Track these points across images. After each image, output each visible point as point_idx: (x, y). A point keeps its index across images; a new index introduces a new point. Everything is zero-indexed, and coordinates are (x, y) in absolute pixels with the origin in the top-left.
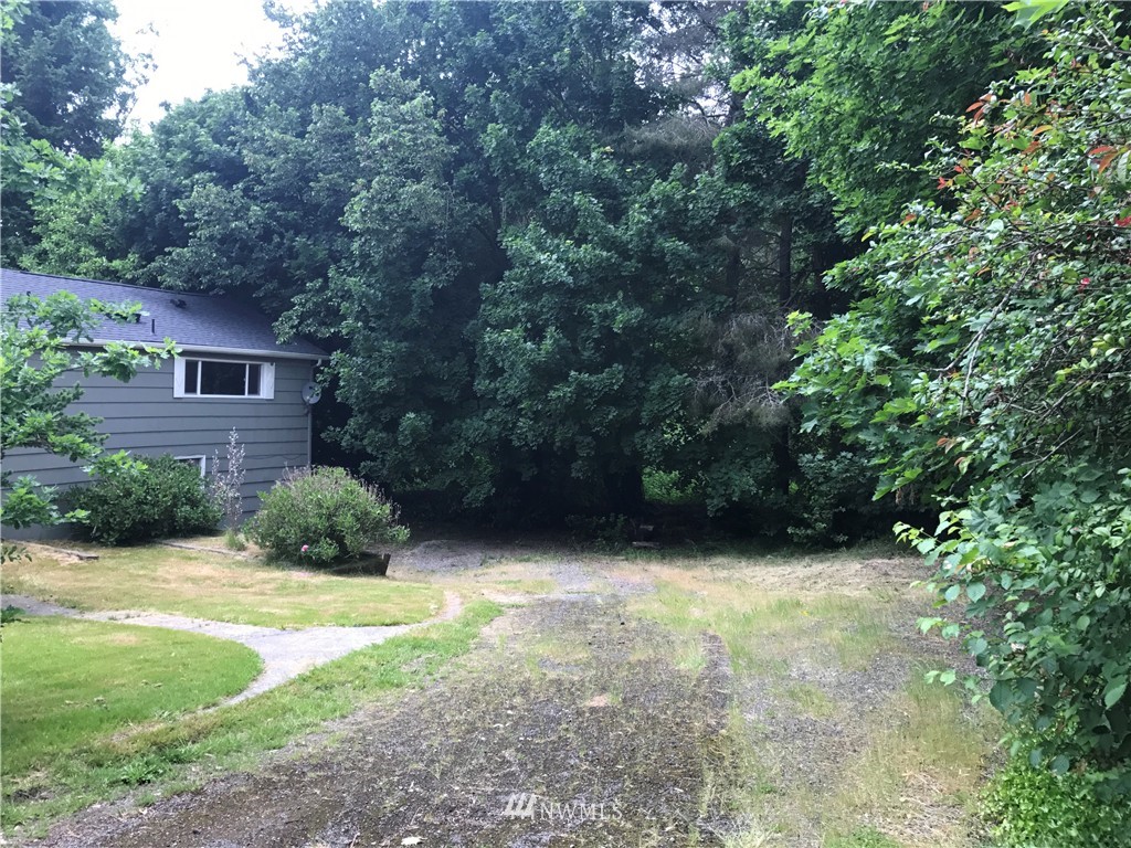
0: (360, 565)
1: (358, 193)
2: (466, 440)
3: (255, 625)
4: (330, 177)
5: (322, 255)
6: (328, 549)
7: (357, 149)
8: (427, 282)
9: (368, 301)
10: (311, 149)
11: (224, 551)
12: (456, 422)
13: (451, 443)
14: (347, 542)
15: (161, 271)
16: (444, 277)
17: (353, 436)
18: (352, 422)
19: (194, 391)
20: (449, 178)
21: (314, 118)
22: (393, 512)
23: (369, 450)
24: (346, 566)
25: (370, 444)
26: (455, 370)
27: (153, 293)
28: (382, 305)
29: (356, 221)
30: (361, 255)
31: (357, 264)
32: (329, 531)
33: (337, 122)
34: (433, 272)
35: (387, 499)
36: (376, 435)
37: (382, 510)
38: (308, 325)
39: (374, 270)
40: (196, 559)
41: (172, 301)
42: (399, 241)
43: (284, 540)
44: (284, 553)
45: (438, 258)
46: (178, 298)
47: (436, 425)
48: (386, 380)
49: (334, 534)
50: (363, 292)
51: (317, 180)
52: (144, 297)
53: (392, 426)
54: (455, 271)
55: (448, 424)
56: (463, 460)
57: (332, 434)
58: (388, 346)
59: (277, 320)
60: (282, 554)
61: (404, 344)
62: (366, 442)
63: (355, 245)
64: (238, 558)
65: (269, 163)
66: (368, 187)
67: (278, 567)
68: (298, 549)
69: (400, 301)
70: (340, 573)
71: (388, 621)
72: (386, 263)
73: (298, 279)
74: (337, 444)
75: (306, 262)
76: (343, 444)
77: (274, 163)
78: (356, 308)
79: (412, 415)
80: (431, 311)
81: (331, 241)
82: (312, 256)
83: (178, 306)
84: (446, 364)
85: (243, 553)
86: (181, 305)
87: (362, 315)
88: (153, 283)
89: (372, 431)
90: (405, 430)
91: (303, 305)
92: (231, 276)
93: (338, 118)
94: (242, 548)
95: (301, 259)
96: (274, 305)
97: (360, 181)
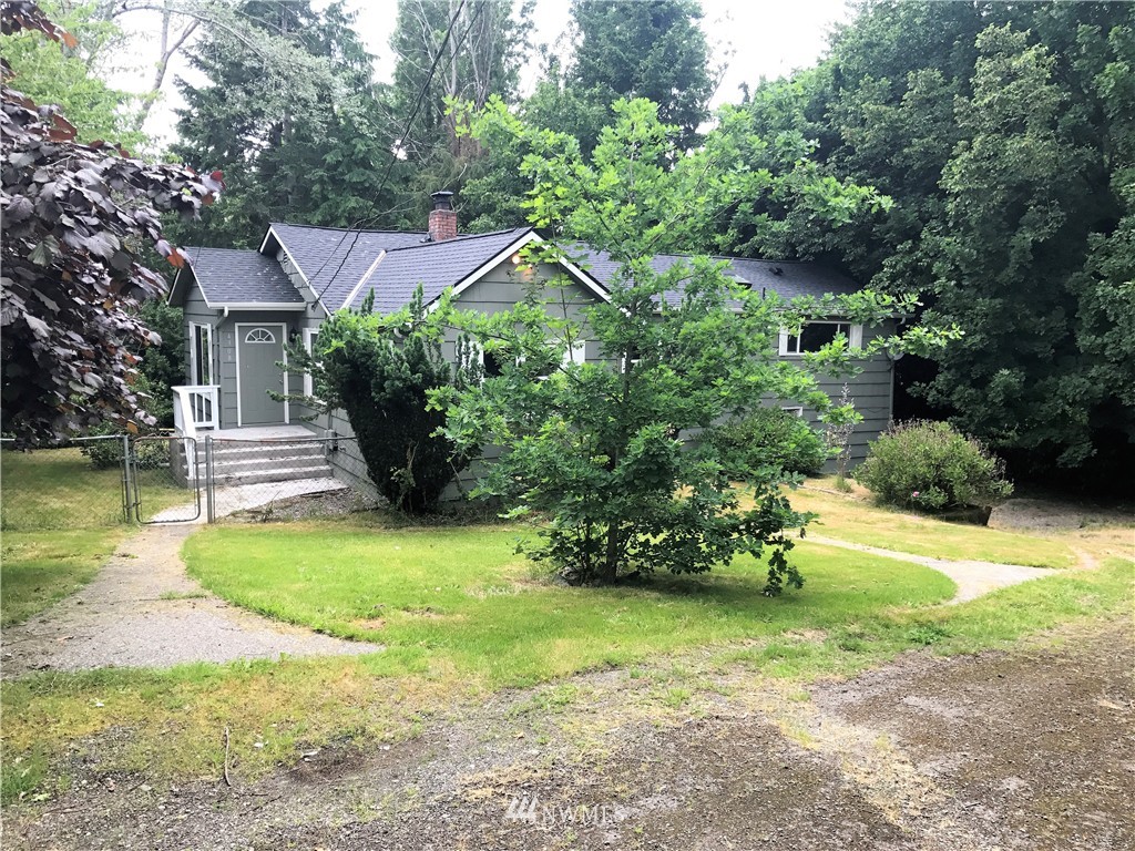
0: (966, 513)
1: (958, 156)
2: (1064, 397)
3: (912, 553)
4: (925, 140)
5: (912, 217)
6: (937, 497)
7: (956, 110)
8: (1026, 237)
9: (963, 259)
10: (903, 116)
11: (835, 492)
12: (1051, 379)
13: (1043, 400)
14: (956, 492)
15: (762, 242)
16: (1046, 229)
17: (938, 392)
18: (941, 378)
19: (795, 350)
20: (1053, 125)
21: (910, 86)
22: (998, 466)
23: (957, 405)
24: (951, 514)
25: (959, 400)
26: (1051, 325)
27: (755, 263)
28: (976, 263)
29: (955, 184)
30: (956, 215)
31: (951, 224)
32: (936, 480)
33: (931, 85)
34: (1033, 226)
35: (992, 453)
36: (964, 391)
37: (988, 464)
38: (898, 286)
39: (968, 229)
40: (812, 497)
41: (771, 270)
42: (1000, 198)
43: (892, 485)
44: (893, 496)
45: (1038, 211)
46: (775, 266)
47: (1029, 382)
48: (979, 337)
49: (943, 484)
50: (958, 252)
51: (910, 145)
52: (748, 267)
53: (982, 383)
54: (1058, 222)
55: (1041, 382)
56: (1059, 418)
57: (918, 389)
58: (983, 304)
59: (869, 282)
60: (892, 498)
61: (998, 301)
62: (955, 397)
63: (950, 206)
64: (848, 499)
65: (864, 134)
66: (969, 148)
67: (888, 509)
68: (907, 495)
69: (997, 259)
70: (948, 520)
71: (1035, 563)
72: (984, 220)
73: (887, 243)
74: (922, 399)
75: (896, 226)
76: (930, 399)
77: (869, 135)
78: (949, 267)
79: (1006, 372)
80: (1029, 266)
81: (920, 203)
82: (902, 220)
83: (776, 274)
84: (1043, 319)
85: (851, 495)
86: (778, 273)
87: (956, 274)
88: (756, 255)
89: (960, 387)
90: (997, 386)
91: (894, 267)
92: (823, 244)
93: (934, 82)
94: (849, 490)
95: (890, 223)
96: (862, 268)
97: (961, 143)
